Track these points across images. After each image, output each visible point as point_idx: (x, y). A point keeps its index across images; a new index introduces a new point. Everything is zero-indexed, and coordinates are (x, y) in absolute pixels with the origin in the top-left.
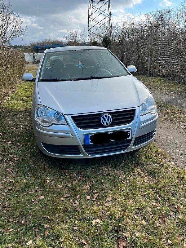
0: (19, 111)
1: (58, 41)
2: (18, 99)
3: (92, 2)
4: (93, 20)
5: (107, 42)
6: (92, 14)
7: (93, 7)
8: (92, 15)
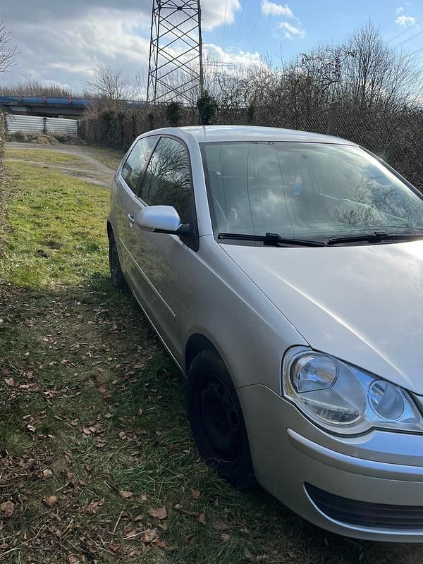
0: (50, 295)
1: (57, 90)
2: (28, 252)
3: (160, 10)
4: (161, 52)
5: (208, 108)
6: (158, 37)
7: (161, 19)
8: (157, 39)
